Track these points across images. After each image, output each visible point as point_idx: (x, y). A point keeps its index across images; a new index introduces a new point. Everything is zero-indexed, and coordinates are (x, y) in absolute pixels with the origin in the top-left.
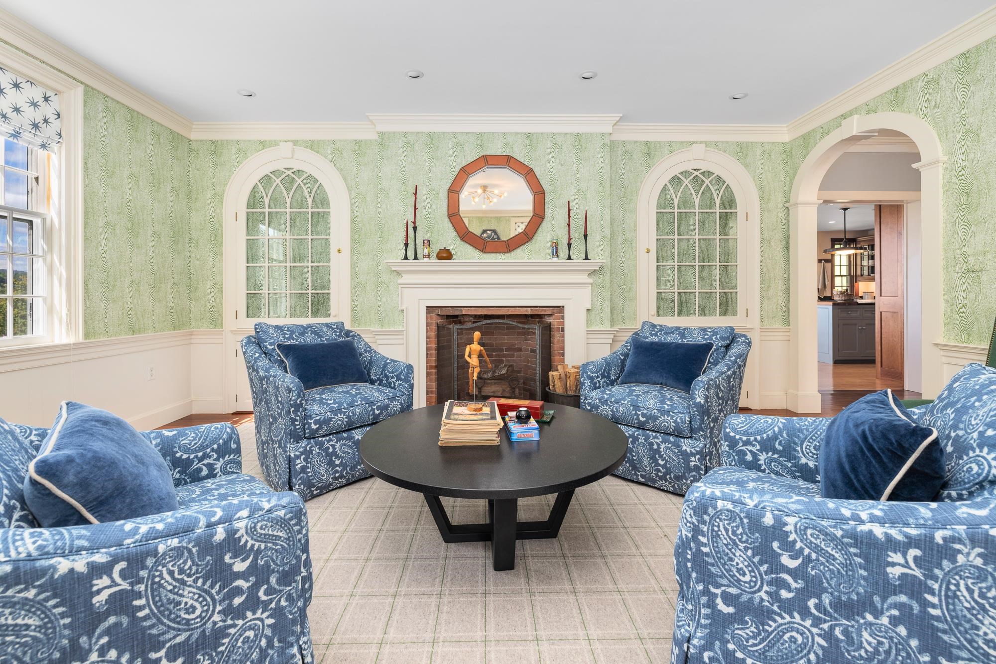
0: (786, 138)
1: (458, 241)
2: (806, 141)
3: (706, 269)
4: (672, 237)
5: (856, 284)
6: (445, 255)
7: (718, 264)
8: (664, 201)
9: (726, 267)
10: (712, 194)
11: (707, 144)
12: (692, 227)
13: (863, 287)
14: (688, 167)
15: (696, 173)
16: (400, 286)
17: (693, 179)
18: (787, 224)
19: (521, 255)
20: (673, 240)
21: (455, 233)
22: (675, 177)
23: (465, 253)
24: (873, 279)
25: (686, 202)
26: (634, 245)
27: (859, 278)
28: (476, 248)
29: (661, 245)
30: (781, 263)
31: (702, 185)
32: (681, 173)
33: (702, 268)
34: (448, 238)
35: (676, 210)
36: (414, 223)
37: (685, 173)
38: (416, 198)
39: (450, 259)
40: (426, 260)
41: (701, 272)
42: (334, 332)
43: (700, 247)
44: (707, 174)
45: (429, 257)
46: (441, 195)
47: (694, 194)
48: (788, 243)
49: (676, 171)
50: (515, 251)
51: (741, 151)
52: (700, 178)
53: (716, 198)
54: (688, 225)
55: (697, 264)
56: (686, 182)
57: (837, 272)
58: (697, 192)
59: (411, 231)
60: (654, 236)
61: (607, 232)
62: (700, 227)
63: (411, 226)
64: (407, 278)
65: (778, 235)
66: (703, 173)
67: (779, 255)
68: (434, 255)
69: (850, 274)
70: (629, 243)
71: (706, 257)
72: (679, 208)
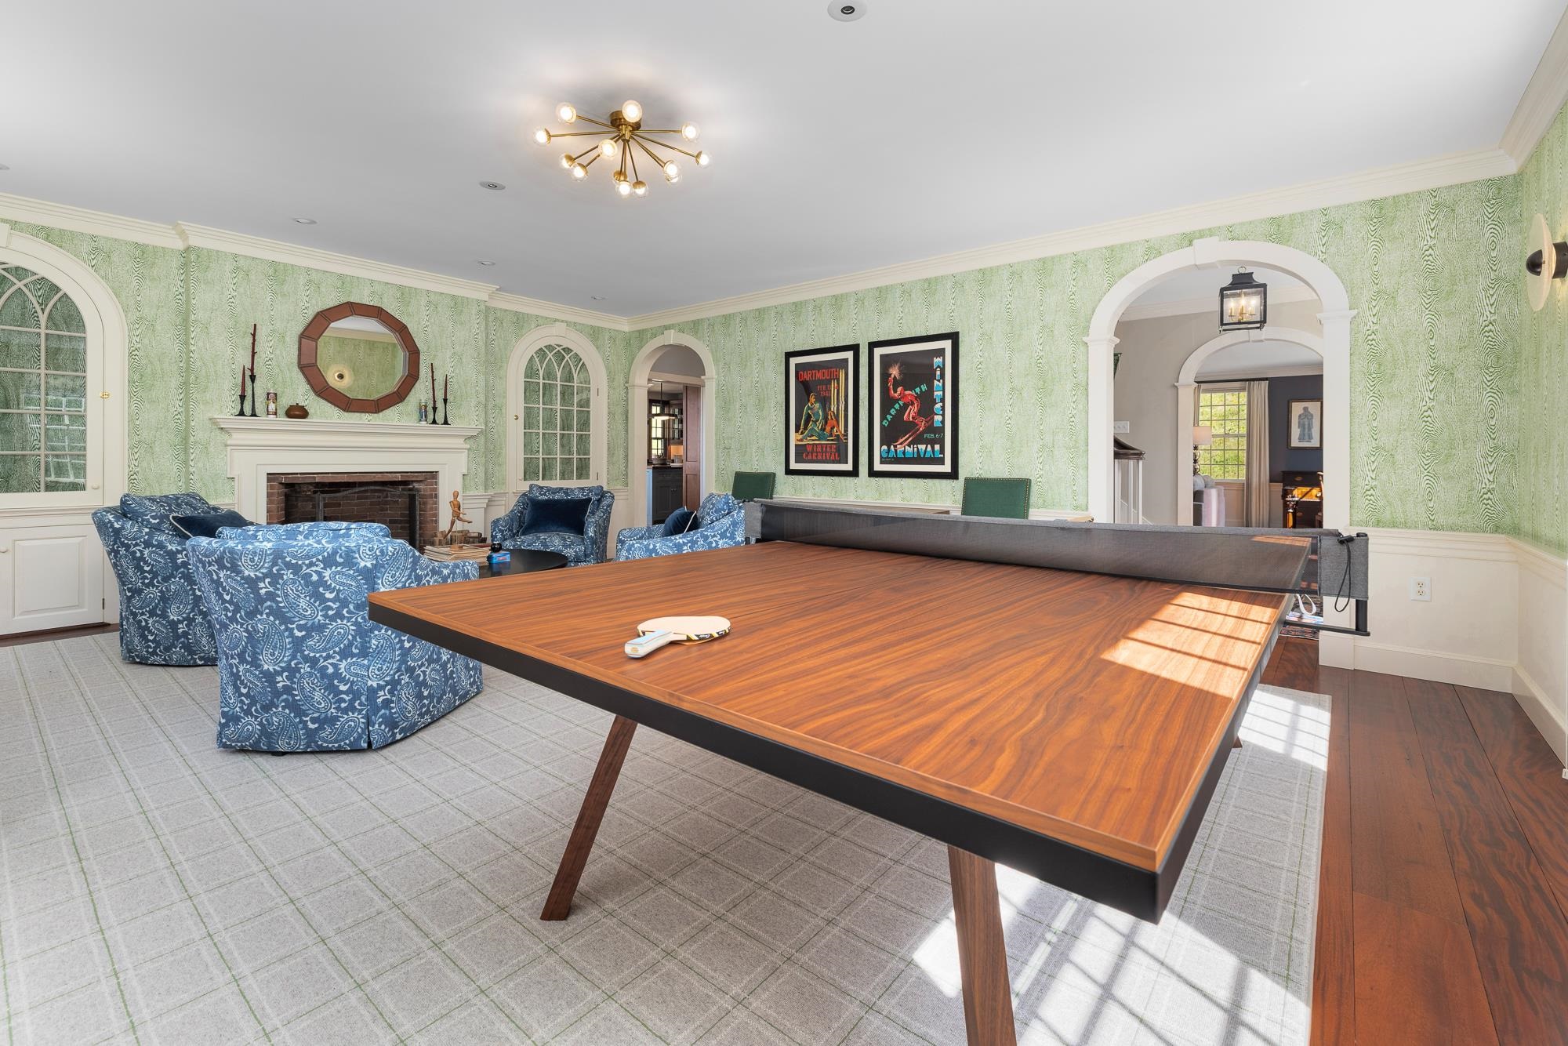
0: (626, 328)
1: (312, 395)
2: (641, 336)
3: (566, 437)
4: (537, 406)
5: (669, 448)
6: (297, 412)
7: (575, 432)
8: (530, 372)
9: (582, 435)
10: (571, 369)
11: (568, 323)
12: (554, 397)
13: (675, 450)
14: (552, 342)
15: (558, 348)
16: (229, 448)
17: (555, 353)
18: (627, 401)
19: (391, 415)
20: (539, 408)
21: (308, 387)
22: (541, 349)
23: (320, 409)
24: (681, 443)
25: (549, 374)
26: (504, 411)
27: (671, 441)
28: (336, 405)
29: (529, 413)
30: (623, 433)
31: (563, 359)
32: (546, 347)
33: (563, 436)
34: (299, 392)
35: (541, 381)
36: (252, 370)
37: (550, 347)
38: (254, 340)
39: (304, 418)
40: (272, 417)
41: (562, 439)
42: (162, 506)
43: (561, 417)
44: (568, 350)
45: (275, 413)
46: (287, 339)
47: (556, 367)
48: (627, 417)
49: (541, 344)
50: (384, 412)
51: (595, 334)
52: (562, 353)
53: (574, 371)
54: (551, 395)
55: (559, 432)
56: (550, 355)
57: (653, 436)
58: (559, 366)
59: (248, 379)
60: (522, 404)
61: (482, 398)
62: (561, 399)
63: (248, 373)
64: (237, 438)
65: (619, 410)
66: (564, 349)
67: (621, 427)
68: (282, 412)
69: (663, 438)
70: (500, 408)
71: (566, 426)
72: (544, 379)
